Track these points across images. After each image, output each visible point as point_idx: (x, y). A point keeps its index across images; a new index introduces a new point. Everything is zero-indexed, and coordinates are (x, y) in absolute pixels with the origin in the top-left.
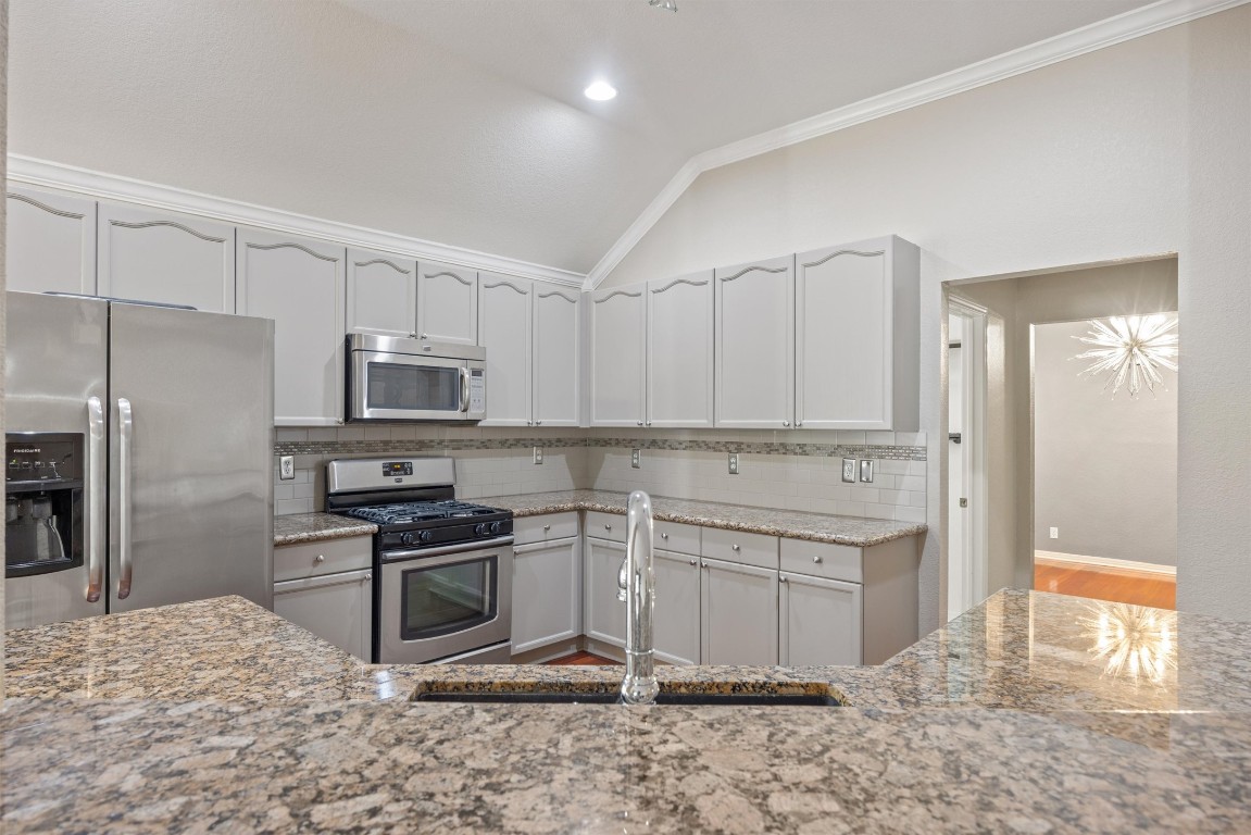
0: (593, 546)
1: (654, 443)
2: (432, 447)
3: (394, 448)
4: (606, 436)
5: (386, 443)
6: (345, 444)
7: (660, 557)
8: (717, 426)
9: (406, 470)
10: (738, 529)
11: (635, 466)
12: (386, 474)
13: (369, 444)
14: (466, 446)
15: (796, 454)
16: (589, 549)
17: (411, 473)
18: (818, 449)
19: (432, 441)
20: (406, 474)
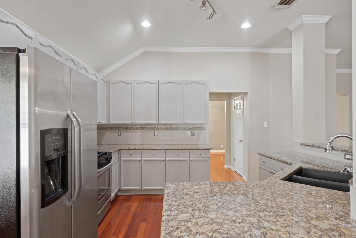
0: (123, 161)
1: (127, 128)
4: (106, 127)
7: (145, 160)
8: (159, 123)
10: (178, 149)
11: (120, 136)
15: (174, 130)
16: (122, 162)
18: (181, 128)
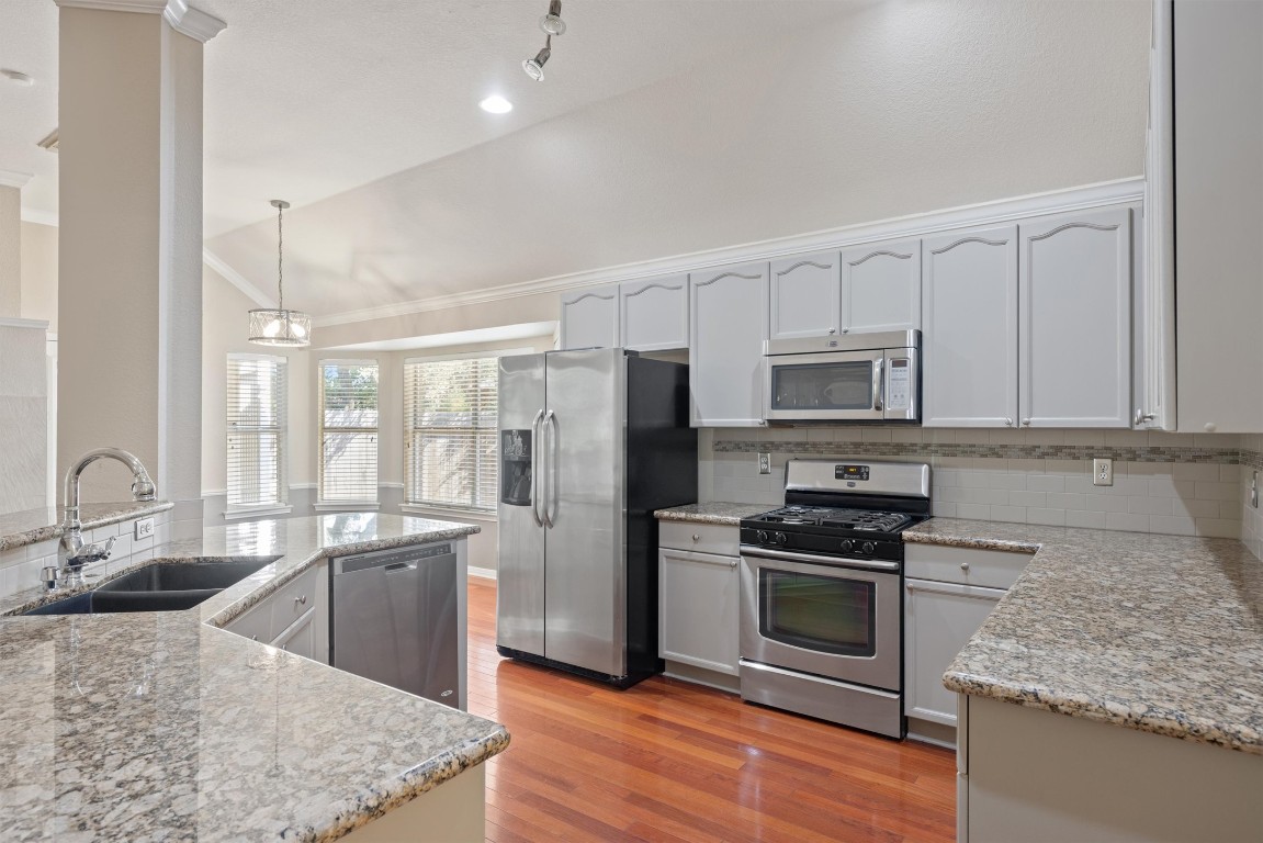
2: (915, 451)
3: (866, 451)
5: (857, 445)
6: (814, 445)
9: (861, 474)
12: (838, 476)
13: (839, 446)
14: (963, 452)
17: (867, 479)
19: (915, 445)
20: (862, 479)
